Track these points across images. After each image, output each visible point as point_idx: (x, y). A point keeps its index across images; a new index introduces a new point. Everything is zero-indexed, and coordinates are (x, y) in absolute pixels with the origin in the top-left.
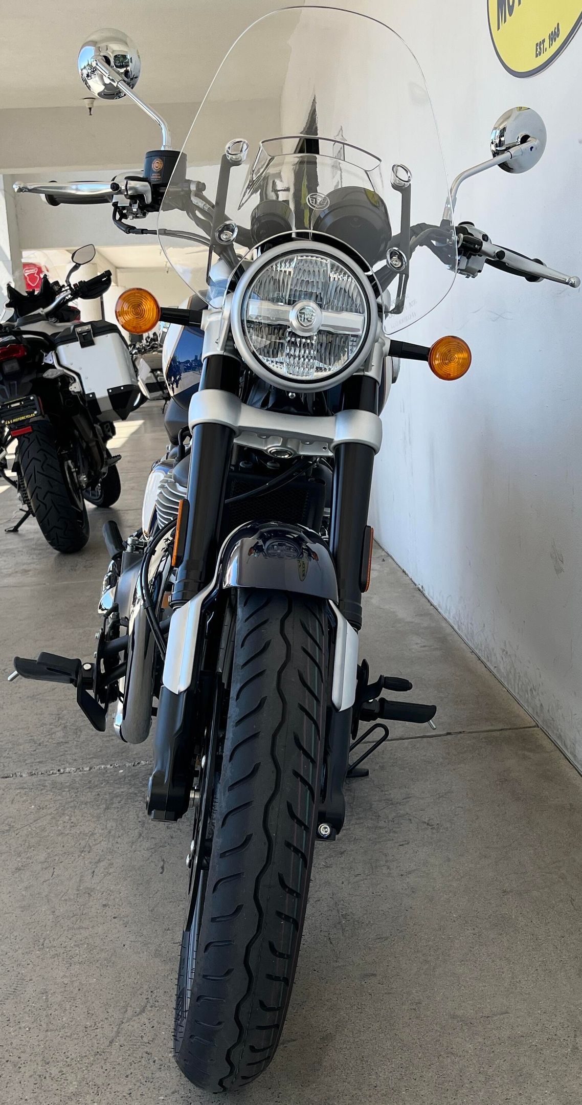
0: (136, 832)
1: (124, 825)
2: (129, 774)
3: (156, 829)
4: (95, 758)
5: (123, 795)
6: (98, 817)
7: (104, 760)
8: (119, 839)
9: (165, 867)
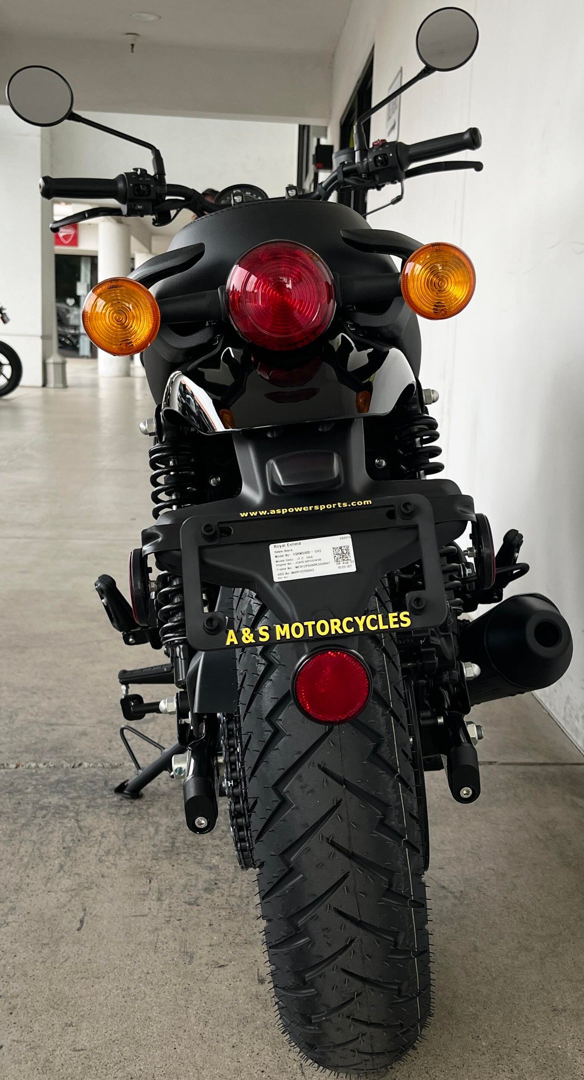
0: (56, 862)
1: (42, 851)
2: (65, 779)
3: (84, 860)
4: (26, 752)
5: (49, 807)
6: (11, 836)
7: (37, 756)
8: (32, 871)
9: (85, 920)
